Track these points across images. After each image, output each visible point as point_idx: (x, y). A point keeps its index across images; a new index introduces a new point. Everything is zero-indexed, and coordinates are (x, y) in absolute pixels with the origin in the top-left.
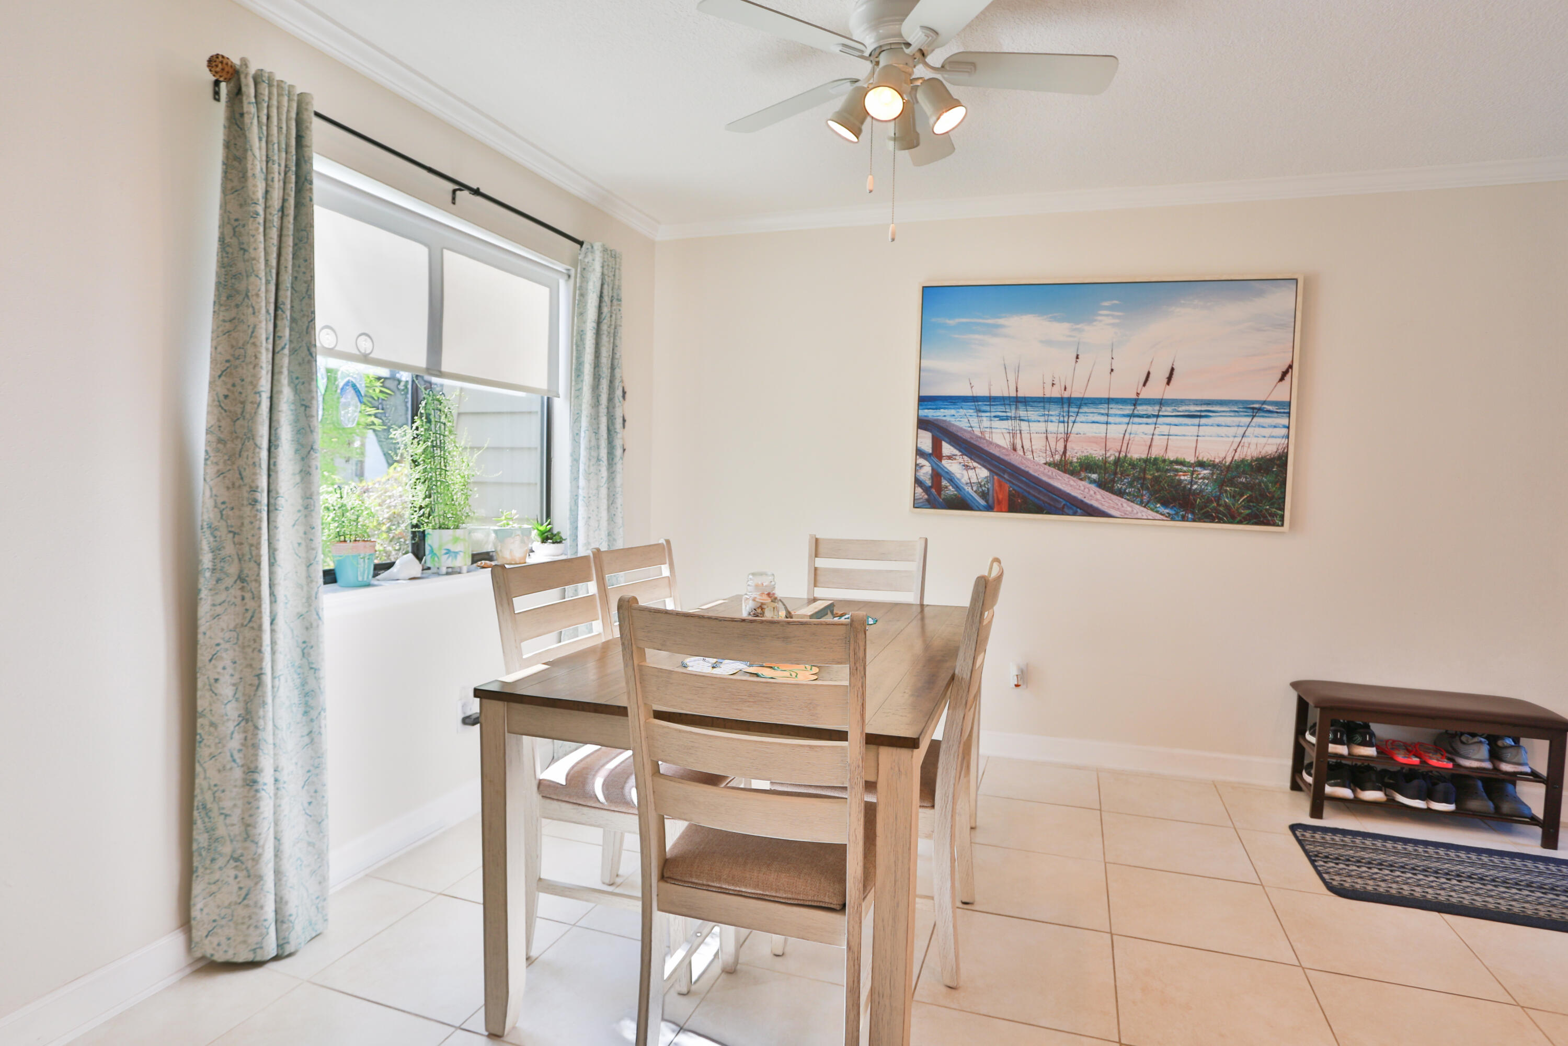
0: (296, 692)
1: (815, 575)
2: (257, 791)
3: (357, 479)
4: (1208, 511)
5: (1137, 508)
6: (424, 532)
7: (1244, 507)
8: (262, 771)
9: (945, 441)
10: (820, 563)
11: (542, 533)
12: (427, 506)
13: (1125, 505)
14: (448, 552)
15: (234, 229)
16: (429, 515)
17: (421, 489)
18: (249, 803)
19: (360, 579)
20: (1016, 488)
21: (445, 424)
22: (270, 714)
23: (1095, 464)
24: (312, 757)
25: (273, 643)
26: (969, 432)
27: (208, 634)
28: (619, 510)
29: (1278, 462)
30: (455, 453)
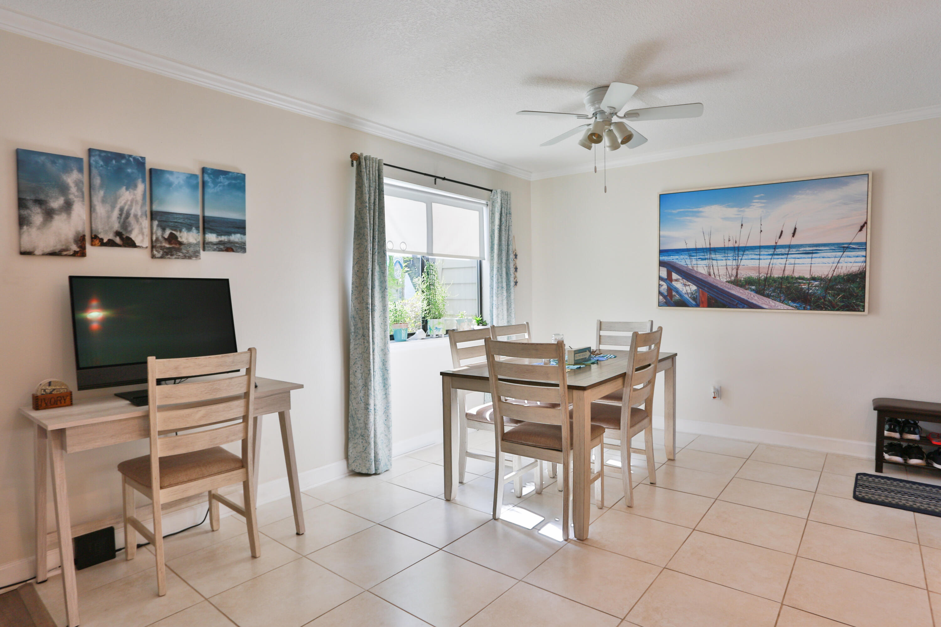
0: (381, 378)
1: (600, 339)
2: (369, 412)
3: (401, 299)
4: (819, 304)
5: (778, 303)
6: (427, 320)
7: (840, 301)
8: (370, 405)
9: (674, 272)
10: (603, 333)
11: (478, 321)
12: (428, 310)
13: (771, 302)
14: (436, 328)
15: (359, 212)
16: (429, 313)
17: (426, 302)
18: (366, 416)
19: (403, 339)
20: (711, 295)
21: (434, 275)
22: (373, 385)
23: (754, 281)
24: (386, 403)
25: (374, 359)
26: (686, 267)
27: (353, 355)
28: (513, 310)
29: (860, 276)
30: (439, 287)
